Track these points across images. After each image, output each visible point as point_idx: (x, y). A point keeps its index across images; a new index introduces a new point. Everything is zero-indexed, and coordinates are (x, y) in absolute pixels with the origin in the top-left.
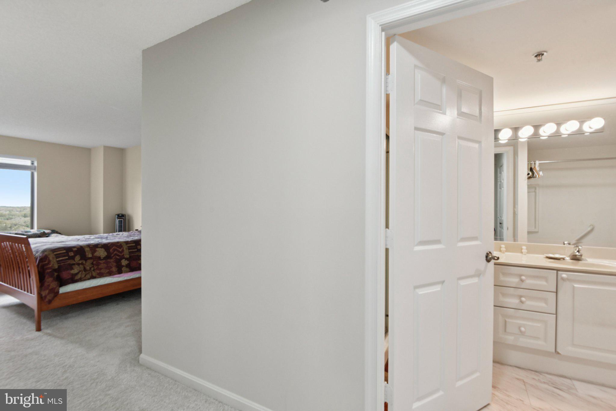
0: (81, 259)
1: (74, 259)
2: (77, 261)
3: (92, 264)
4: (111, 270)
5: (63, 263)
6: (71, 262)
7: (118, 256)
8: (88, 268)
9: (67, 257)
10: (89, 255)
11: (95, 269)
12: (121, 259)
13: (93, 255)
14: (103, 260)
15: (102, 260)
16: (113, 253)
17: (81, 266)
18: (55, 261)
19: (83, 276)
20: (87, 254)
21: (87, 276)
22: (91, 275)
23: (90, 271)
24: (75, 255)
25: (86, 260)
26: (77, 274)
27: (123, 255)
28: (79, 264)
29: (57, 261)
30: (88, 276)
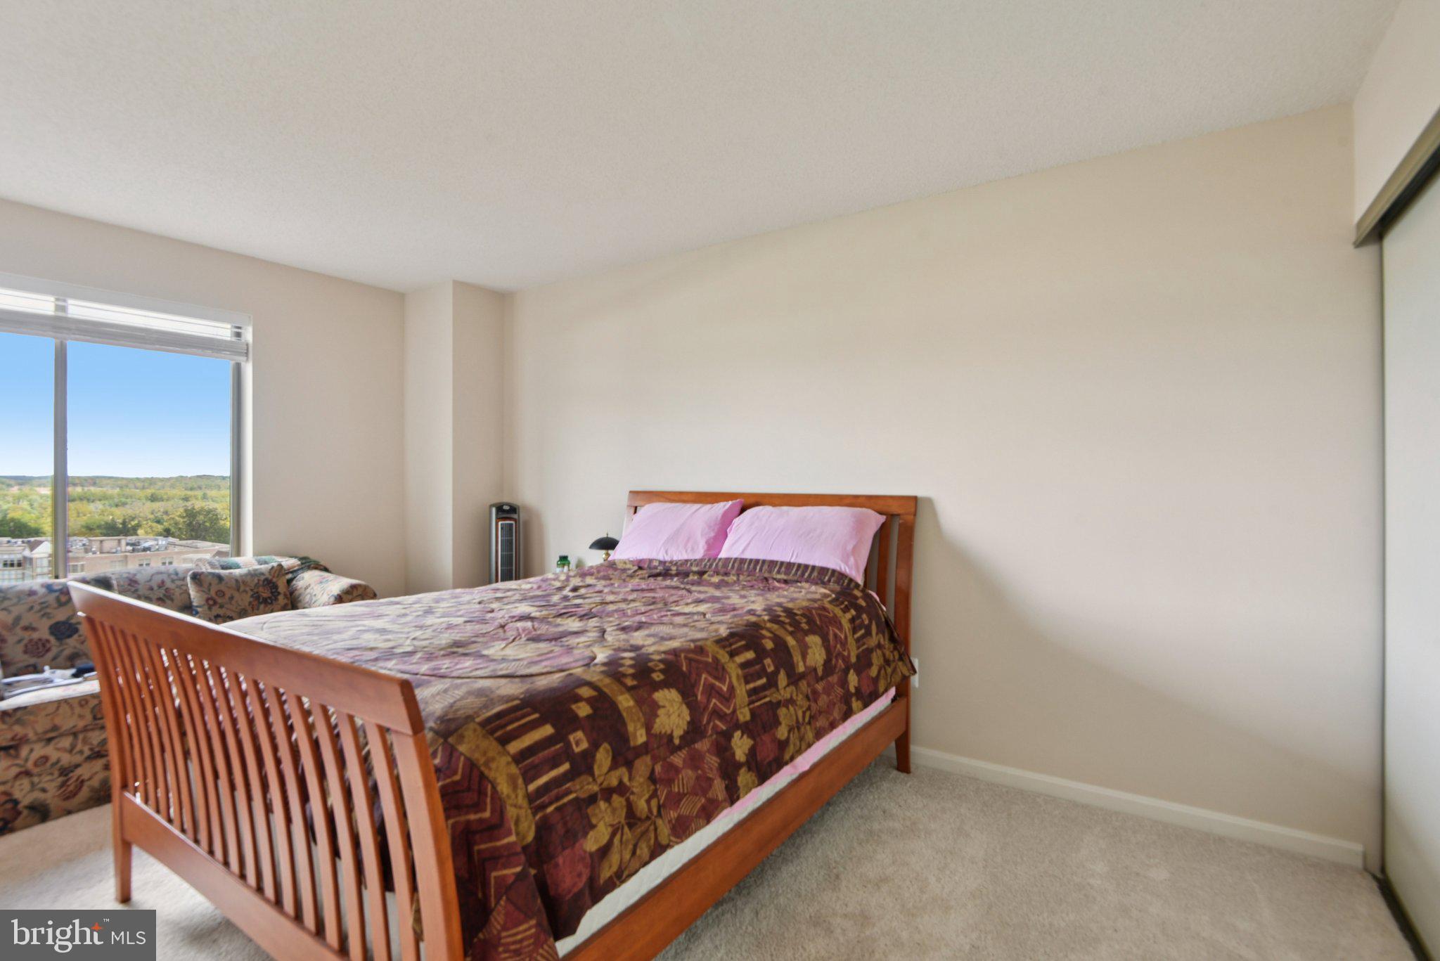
0: (614, 766)
1: (590, 771)
2: (599, 781)
3: (652, 779)
4: (710, 795)
5: (550, 803)
6: (584, 787)
7: (722, 717)
8: (641, 805)
9: (566, 767)
10: (638, 733)
11: (661, 802)
12: (728, 736)
13: (648, 727)
14: (679, 748)
15: (675, 749)
16: (706, 708)
17: (618, 800)
18: (521, 800)
19: (627, 856)
20: (631, 728)
21: (638, 852)
22: (652, 841)
23: (649, 822)
24: (595, 746)
25: (629, 765)
26: (605, 851)
27: (734, 711)
28: (608, 793)
29: (531, 798)
30: (644, 851)
